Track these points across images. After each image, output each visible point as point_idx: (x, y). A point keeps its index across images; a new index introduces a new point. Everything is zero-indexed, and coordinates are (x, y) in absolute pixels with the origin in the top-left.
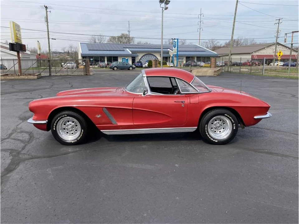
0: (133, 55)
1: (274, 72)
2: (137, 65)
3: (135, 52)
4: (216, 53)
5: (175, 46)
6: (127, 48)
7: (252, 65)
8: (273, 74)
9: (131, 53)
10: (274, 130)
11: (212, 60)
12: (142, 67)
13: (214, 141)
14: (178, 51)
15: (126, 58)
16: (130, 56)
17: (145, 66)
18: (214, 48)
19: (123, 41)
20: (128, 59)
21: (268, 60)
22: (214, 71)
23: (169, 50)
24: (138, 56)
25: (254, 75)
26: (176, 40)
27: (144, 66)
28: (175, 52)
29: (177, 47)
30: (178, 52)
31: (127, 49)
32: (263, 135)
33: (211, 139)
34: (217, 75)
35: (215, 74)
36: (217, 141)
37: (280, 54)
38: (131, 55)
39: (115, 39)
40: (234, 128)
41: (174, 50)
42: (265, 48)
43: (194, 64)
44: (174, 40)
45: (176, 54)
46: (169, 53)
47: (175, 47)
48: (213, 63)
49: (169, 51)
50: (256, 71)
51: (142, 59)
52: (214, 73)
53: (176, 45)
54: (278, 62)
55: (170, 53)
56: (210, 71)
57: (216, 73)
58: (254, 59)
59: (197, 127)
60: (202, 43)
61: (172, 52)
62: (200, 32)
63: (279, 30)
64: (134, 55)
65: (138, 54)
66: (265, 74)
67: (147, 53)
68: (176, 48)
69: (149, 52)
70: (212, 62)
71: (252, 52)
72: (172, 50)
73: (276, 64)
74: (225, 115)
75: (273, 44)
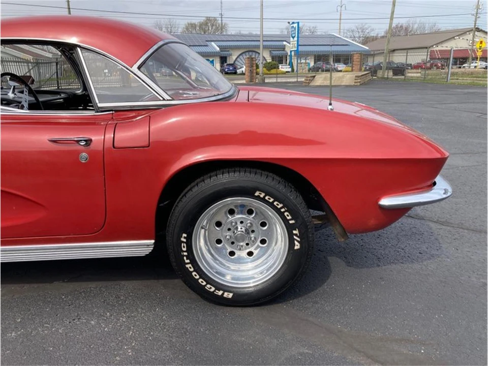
0: (222, 53)
1: (469, 77)
2: (226, 70)
3: (226, 49)
4: (367, 48)
5: (293, 35)
6: (212, 41)
7: (430, 68)
8: (467, 81)
9: (218, 49)
10: (461, 226)
11: (355, 58)
12: (235, 73)
13: (220, 293)
14: (298, 45)
15: (211, 60)
16: (217, 56)
17: (241, 72)
18: (366, 41)
19: (209, 29)
20: (213, 60)
21: (460, 58)
22: (356, 77)
23: (285, 43)
24: (231, 55)
25: (431, 83)
26: (295, 25)
27: (239, 71)
28: (295, 46)
29: (298, 37)
30: (299, 47)
31: (213, 43)
32: (424, 248)
33: (209, 286)
34: (361, 84)
35: (357, 81)
36: (231, 295)
37: (481, 45)
38: (219, 52)
39: (195, 27)
40: (297, 246)
41: (291, 43)
42: (454, 37)
43: (326, 67)
44: (292, 25)
45: (296, 49)
46: (284, 48)
47: (293, 37)
48: (357, 63)
49: (285, 45)
50: (437, 76)
51: (238, 59)
52: (355, 79)
53: (295, 33)
54: (476, 63)
55: (286, 49)
56: (348, 76)
57: (359, 81)
58: (434, 56)
59: (153, 241)
60: (345, 31)
61: (291, 47)
62: (341, 13)
63: (480, 3)
64: (224, 54)
65: (231, 52)
66: (451, 81)
67: (248, 50)
68: (296, 39)
69: (250, 48)
70: (355, 60)
71: (431, 45)
72: (290, 43)
73: (473, 65)
74: (257, 194)
75: (470, 31)
